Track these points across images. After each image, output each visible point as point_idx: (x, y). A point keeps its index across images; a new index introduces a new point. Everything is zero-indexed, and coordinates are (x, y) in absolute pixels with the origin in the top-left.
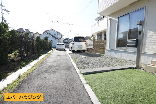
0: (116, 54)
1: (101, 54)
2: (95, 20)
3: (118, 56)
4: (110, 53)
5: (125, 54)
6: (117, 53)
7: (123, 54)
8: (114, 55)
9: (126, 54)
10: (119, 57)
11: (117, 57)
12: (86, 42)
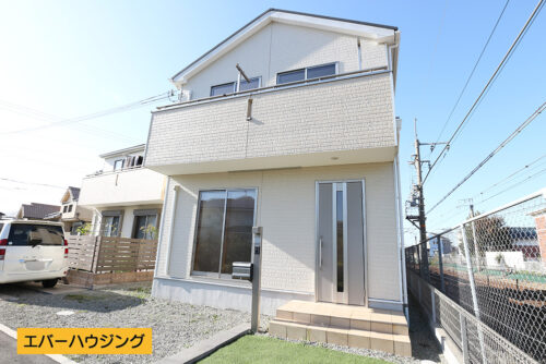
0: (189, 292)
1: (132, 294)
2: (102, 157)
3: (195, 297)
4: (171, 291)
5: (214, 292)
6: (194, 291)
7: (209, 292)
8: (182, 295)
9: (219, 292)
10: (199, 302)
11: (191, 303)
12: (66, 244)
